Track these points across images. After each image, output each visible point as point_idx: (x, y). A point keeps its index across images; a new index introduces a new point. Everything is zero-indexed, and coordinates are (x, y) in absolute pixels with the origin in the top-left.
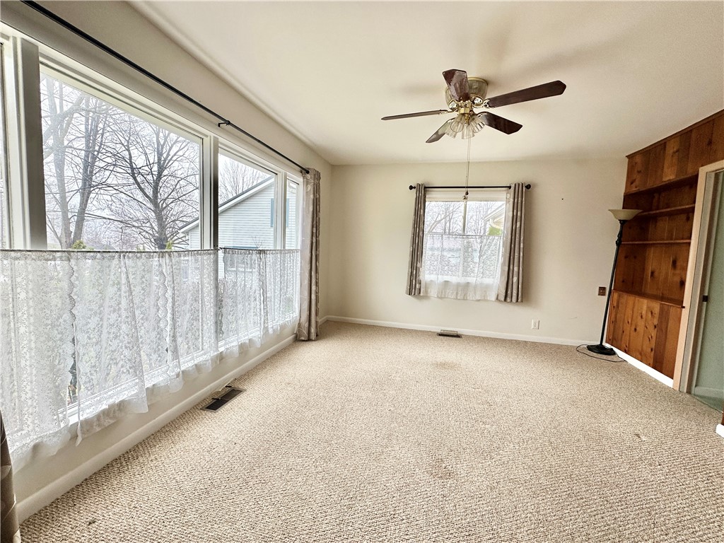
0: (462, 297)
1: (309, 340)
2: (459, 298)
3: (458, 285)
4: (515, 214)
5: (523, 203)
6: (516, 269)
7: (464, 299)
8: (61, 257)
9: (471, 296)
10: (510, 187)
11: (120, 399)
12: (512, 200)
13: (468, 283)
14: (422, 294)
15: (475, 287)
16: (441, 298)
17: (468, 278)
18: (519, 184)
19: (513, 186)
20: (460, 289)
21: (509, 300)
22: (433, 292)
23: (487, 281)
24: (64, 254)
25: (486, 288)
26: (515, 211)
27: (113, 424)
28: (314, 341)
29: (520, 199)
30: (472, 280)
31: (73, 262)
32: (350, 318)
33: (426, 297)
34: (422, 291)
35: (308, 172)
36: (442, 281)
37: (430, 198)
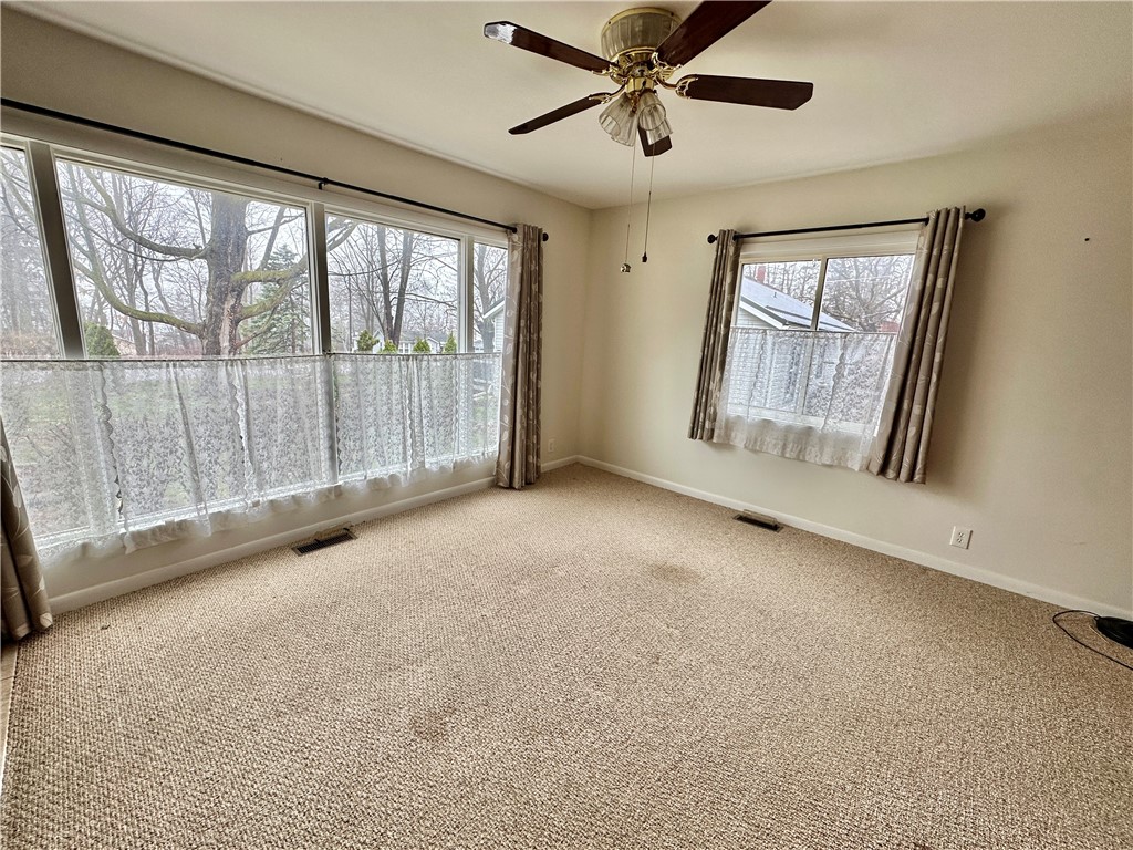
0: (794, 455)
1: (511, 487)
2: (787, 455)
3: (789, 429)
4: (929, 283)
5: (955, 255)
6: (917, 410)
7: (798, 459)
8: (92, 367)
9: (812, 455)
10: (926, 221)
11: (182, 518)
12: (925, 251)
13: (810, 428)
14: (715, 440)
15: (823, 439)
16: (754, 451)
17: (812, 419)
18: (948, 213)
19: (932, 217)
20: (792, 437)
21: (891, 473)
22: (739, 439)
23: (851, 428)
24: (96, 364)
25: (845, 443)
26: (930, 276)
27: (172, 542)
28: (519, 490)
29: (946, 247)
30: (816, 422)
31: (107, 372)
32: (609, 465)
33: (726, 445)
34: (715, 434)
35: (514, 230)
36: (757, 418)
37: (745, 257)
